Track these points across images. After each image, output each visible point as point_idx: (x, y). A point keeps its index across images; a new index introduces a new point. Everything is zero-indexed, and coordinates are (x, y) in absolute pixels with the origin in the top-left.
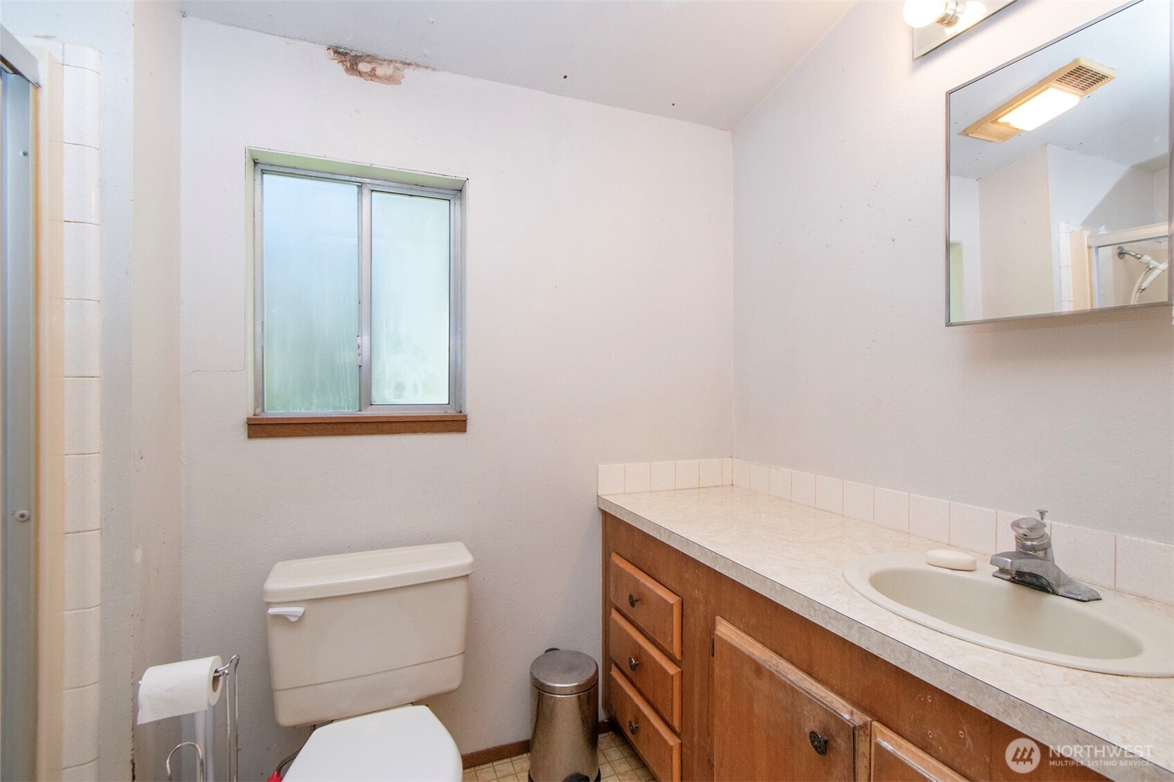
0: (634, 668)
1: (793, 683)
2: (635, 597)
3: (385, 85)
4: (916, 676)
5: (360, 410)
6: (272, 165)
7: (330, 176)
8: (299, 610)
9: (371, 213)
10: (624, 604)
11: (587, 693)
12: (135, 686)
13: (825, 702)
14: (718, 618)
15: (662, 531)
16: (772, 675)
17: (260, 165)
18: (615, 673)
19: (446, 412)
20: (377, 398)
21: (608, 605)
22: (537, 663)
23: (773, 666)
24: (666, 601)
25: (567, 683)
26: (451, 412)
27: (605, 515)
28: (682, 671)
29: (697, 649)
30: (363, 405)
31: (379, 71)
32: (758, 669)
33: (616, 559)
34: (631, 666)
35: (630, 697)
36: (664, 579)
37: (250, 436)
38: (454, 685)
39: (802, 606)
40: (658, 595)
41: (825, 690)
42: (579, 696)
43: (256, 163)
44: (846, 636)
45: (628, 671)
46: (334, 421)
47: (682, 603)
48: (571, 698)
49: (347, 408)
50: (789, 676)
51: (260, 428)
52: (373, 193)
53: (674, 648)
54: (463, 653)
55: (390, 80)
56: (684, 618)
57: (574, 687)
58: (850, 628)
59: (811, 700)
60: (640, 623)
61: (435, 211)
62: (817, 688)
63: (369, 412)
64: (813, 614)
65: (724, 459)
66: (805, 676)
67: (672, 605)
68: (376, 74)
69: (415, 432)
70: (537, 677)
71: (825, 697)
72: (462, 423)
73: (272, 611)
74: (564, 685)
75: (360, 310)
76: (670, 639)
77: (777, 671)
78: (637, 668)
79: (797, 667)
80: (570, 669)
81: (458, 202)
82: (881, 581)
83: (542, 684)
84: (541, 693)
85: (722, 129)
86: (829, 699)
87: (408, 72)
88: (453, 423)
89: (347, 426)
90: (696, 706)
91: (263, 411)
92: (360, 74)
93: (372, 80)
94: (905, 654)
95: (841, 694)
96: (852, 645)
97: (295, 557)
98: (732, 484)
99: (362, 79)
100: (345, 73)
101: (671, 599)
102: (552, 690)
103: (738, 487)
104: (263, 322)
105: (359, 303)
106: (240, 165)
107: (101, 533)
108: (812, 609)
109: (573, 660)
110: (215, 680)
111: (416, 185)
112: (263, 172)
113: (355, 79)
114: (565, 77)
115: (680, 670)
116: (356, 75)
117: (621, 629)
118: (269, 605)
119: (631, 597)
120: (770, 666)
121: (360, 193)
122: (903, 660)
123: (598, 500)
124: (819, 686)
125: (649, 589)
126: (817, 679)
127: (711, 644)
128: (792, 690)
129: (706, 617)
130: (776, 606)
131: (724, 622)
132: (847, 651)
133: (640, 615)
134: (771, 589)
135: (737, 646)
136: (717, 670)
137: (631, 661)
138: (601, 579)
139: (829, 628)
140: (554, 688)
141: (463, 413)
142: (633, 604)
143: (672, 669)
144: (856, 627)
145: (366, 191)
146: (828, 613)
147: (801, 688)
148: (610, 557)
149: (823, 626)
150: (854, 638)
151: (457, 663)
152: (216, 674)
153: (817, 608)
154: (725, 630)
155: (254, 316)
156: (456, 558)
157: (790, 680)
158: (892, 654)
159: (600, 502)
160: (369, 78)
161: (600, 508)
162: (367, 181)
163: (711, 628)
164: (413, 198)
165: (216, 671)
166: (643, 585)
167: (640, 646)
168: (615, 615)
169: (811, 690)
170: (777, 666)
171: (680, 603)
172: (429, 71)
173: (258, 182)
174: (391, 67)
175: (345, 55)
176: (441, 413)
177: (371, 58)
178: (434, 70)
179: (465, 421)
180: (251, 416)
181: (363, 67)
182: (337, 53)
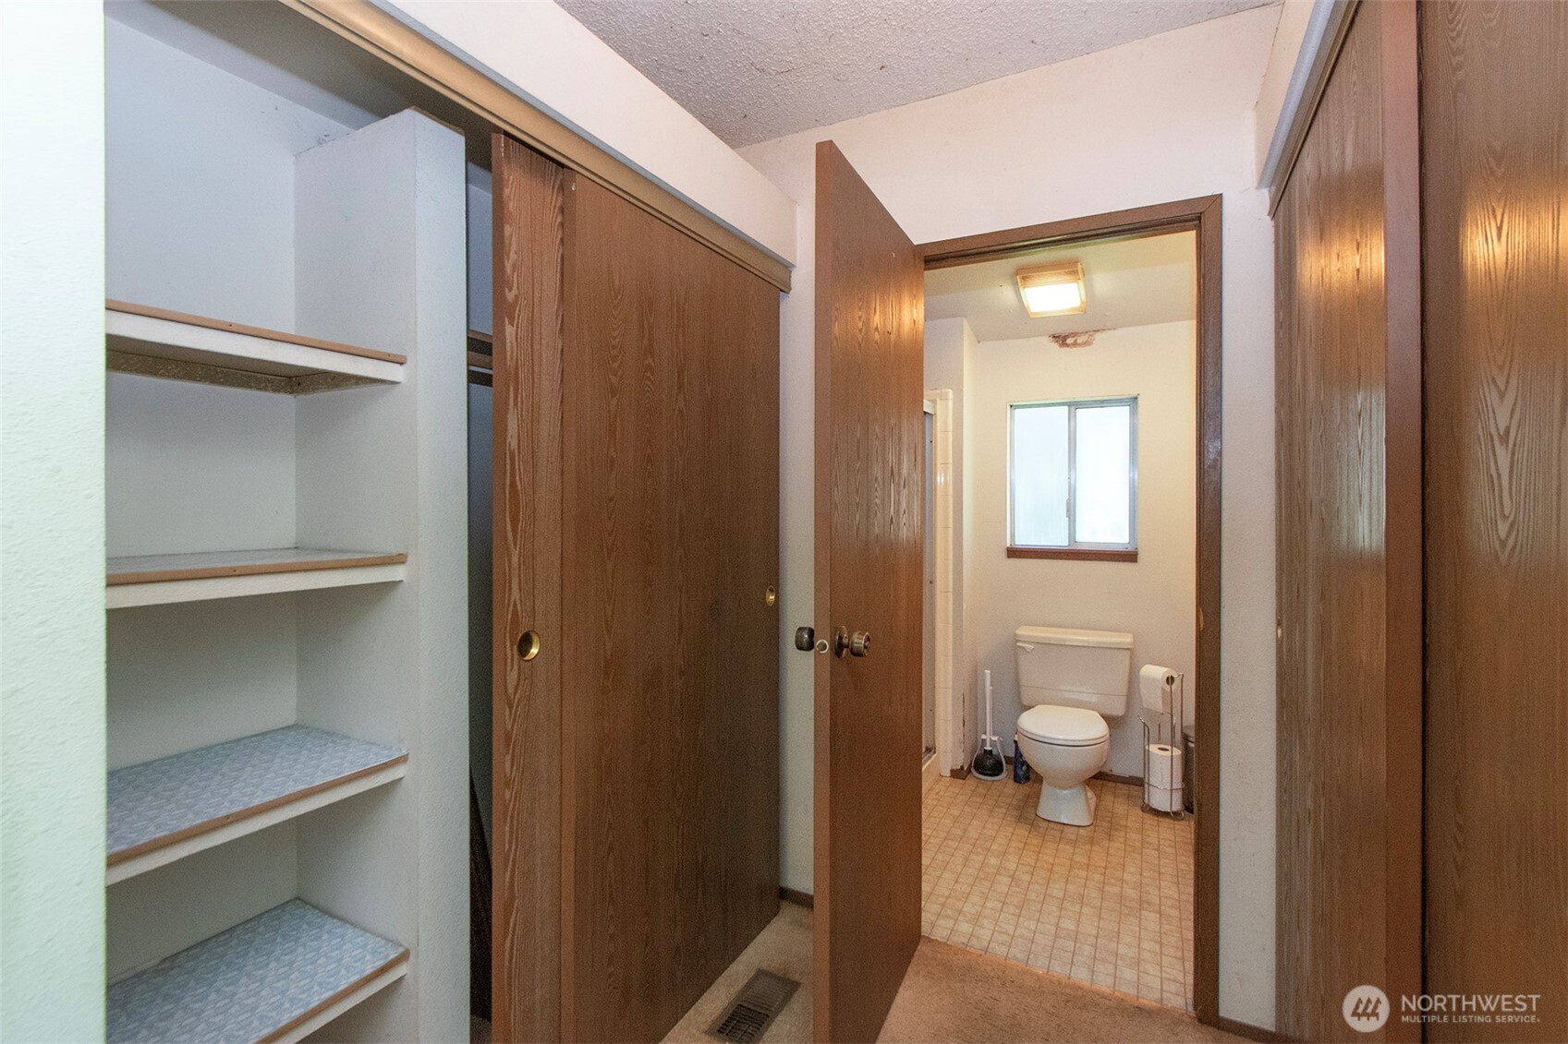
3: (1083, 348)
5: (1069, 545)
7: (1048, 404)
8: (1032, 646)
9: (1077, 419)
20: (1079, 538)
26: (1129, 549)
30: (1071, 542)
31: (1079, 341)
37: (1008, 557)
43: (1011, 407)
49: (1059, 540)
51: (1014, 553)
52: (1078, 409)
54: (1125, 696)
55: (1086, 344)
61: (1126, 410)
63: (1075, 547)
68: (1077, 343)
69: (1103, 560)
72: (1134, 557)
73: (1019, 645)
81: (1135, 405)
87: (1098, 336)
88: (1130, 557)
89: (1059, 554)
91: (1016, 544)
92: (1068, 345)
93: (1075, 347)
97: (1031, 624)
99: (1069, 348)
100: (1059, 348)
116: (1066, 346)
118: (1017, 641)
121: (1069, 411)
141: (1138, 551)
145: (1073, 408)
160: (1073, 346)
164: (1105, 407)
172: (1112, 331)
174: (1087, 335)
175: (1058, 337)
176: (1121, 549)
177: (1074, 334)
178: (1115, 329)
179: (1137, 554)
180: (1008, 545)
181: (1069, 341)
182: (1054, 337)
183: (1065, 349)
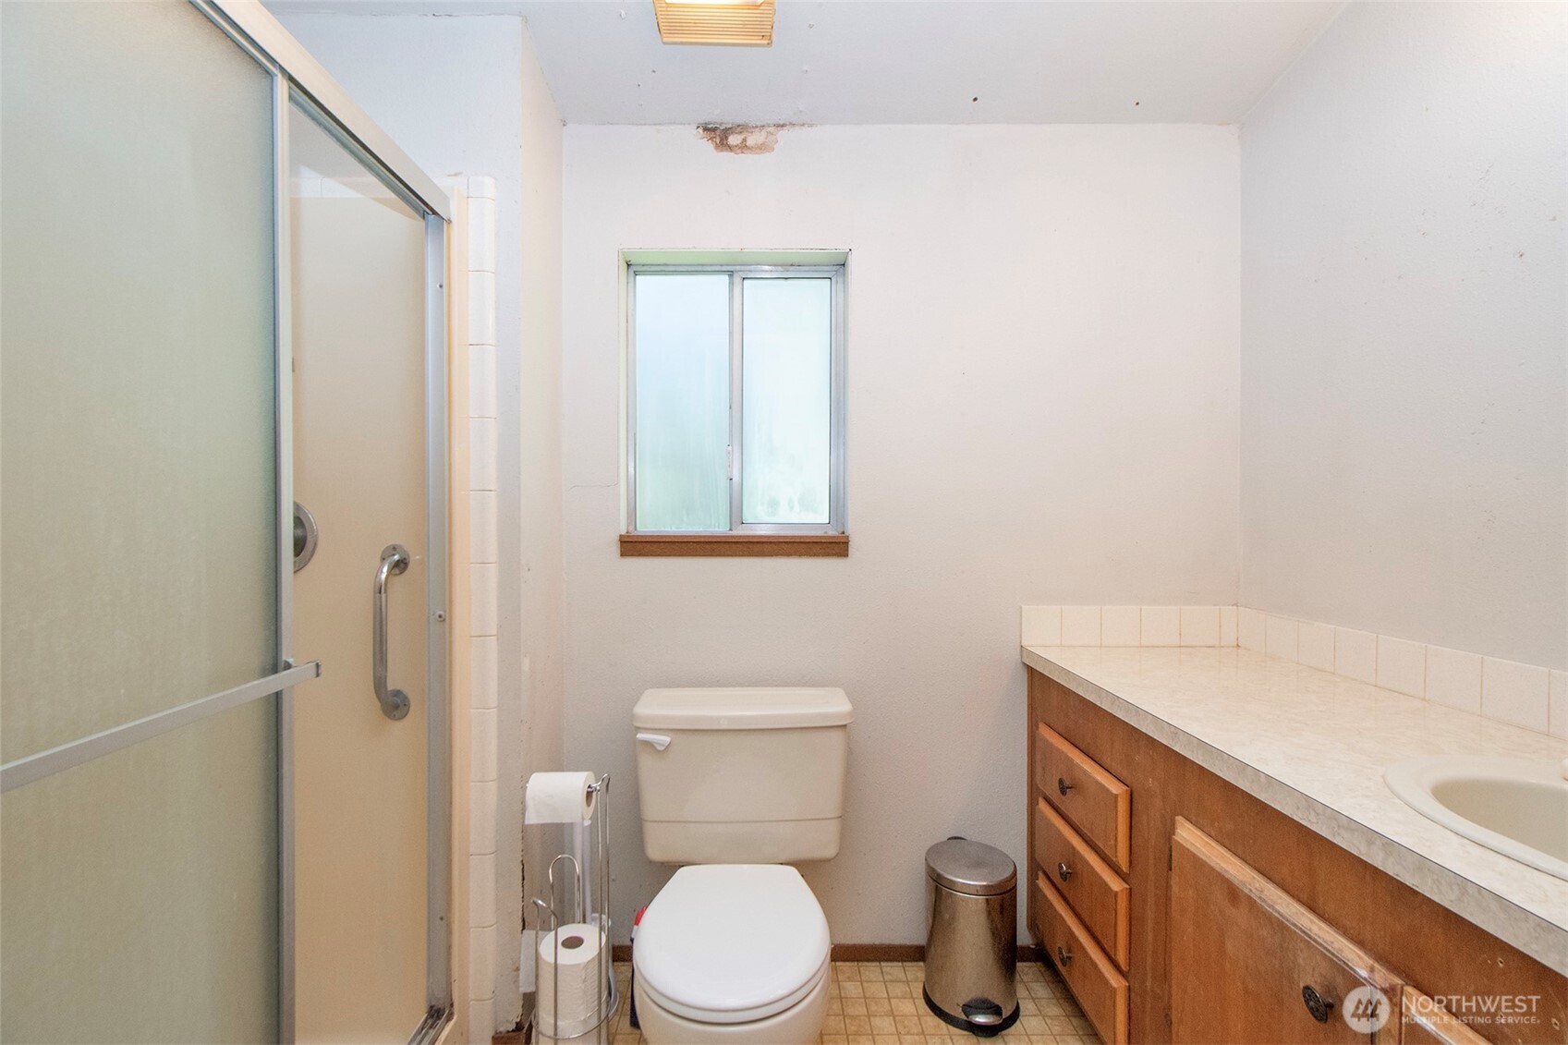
0: (1065, 876)
1: (1282, 915)
2: (1067, 783)
3: (757, 156)
4: (1474, 922)
5: (731, 530)
6: (643, 265)
7: (700, 269)
8: (666, 739)
9: (743, 304)
10: (1053, 792)
11: (1001, 900)
12: (524, 788)
13: (1330, 948)
14: (1179, 818)
15: (1104, 694)
16: (1251, 903)
17: (632, 268)
18: (1042, 883)
19: (826, 533)
20: (748, 517)
21: (1034, 793)
22: (934, 851)
23: (1254, 890)
24: (1108, 790)
25: (973, 880)
26: (832, 532)
27: (1031, 672)
28: (1131, 889)
29: (1151, 861)
30: (734, 525)
31: (750, 142)
32: (1233, 893)
33: (1046, 733)
34: (1061, 874)
35: (1061, 916)
36: (1107, 761)
37: (623, 555)
38: (830, 852)
39: (1298, 808)
40: (1097, 782)
41: (1333, 933)
42: (987, 900)
43: (629, 265)
44: (1363, 855)
45: (1058, 880)
46: (702, 540)
47: (1131, 795)
48: (977, 900)
49: (716, 525)
50: (1277, 907)
51: (634, 546)
52: (745, 281)
53: (1119, 854)
54: (840, 817)
55: (762, 148)
56: (1133, 816)
57: (981, 886)
58: (1370, 843)
59: (1309, 943)
60: (1075, 818)
61: (816, 293)
62: (1320, 928)
63: (740, 531)
64: (1314, 820)
65: (1223, 607)
66: (1302, 910)
67: (1116, 796)
68: (747, 144)
69: (789, 554)
70: (932, 865)
71: (1332, 943)
72: (842, 546)
73: (640, 736)
74: (969, 882)
75: (731, 416)
76: (1113, 842)
77: (1260, 898)
78: (1069, 878)
79: (1293, 896)
80: (977, 864)
81: (840, 279)
82: (1454, 795)
83: (939, 876)
84: (939, 888)
85: (1220, 124)
86: (1336, 945)
87: (783, 135)
88: (834, 546)
89: (715, 546)
90: (1150, 937)
91: (636, 529)
92: (730, 148)
93: (743, 153)
94: (1455, 887)
95: (1360, 943)
96: (1376, 871)
97: (666, 686)
98: (1238, 646)
99: (732, 154)
100: (714, 151)
101: (1115, 788)
102: (952, 885)
103: (1246, 649)
104: (635, 434)
105: (730, 408)
106: (615, 269)
107: (498, 639)
108: (1312, 812)
109: (984, 856)
110: (589, 795)
111: (792, 265)
112: (636, 274)
113: (726, 155)
114: (975, 99)
115: (1127, 886)
116: (727, 150)
117: (1050, 824)
118: (638, 729)
119: (1061, 781)
120: (1251, 890)
121: (731, 284)
122: (1453, 897)
123: (1022, 651)
124: (1323, 925)
125: (1085, 772)
126: (1322, 916)
127: (1169, 852)
128: (1281, 927)
129: (1163, 816)
130: (1264, 808)
131: (1188, 825)
132: (1368, 878)
133: (1072, 805)
134: (1253, 781)
135: (1204, 858)
136: (1175, 889)
137: (1061, 867)
138: (1026, 758)
139: (1337, 841)
140: (954, 882)
141: (847, 534)
142: (1063, 792)
143: (1116, 885)
144: (1378, 842)
145: (737, 279)
146: (1335, 819)
147: (1295, 925)
148: (1037, 728)
149: (1329, 838)
150: (1376, 858)
151: (832, 829)
152: (589, 790)
153: (1321, 811)
154: (1188, 835)
155: (627, 428)
156: (834, 705)
157: (1279, 913)
158: (1435, 886)
159: (1024, 655)
160: (739, 151)
161: (1024, 664)
162: (738, 268)
163: (1170, 831)
164: (789, 281)
165: (589, 787)
166: (1077, 765)
167: (1074, 848)
168: (1042, 806)
169: (1310, 930)
170: (1262, 892)
171: (1129, 797)
172: (805, 129)
173: (631, 284)
174: (764, 133)
175: (714, 130)
176: (819, 533)
177: (742, 128)
178: (811, 125)
179: (846, 544)
180: (623, 533)
181: (734, 140)
182: (706, 129)
183: (726, 156)
